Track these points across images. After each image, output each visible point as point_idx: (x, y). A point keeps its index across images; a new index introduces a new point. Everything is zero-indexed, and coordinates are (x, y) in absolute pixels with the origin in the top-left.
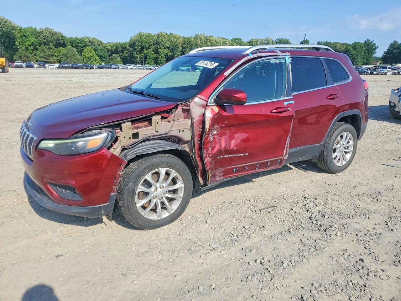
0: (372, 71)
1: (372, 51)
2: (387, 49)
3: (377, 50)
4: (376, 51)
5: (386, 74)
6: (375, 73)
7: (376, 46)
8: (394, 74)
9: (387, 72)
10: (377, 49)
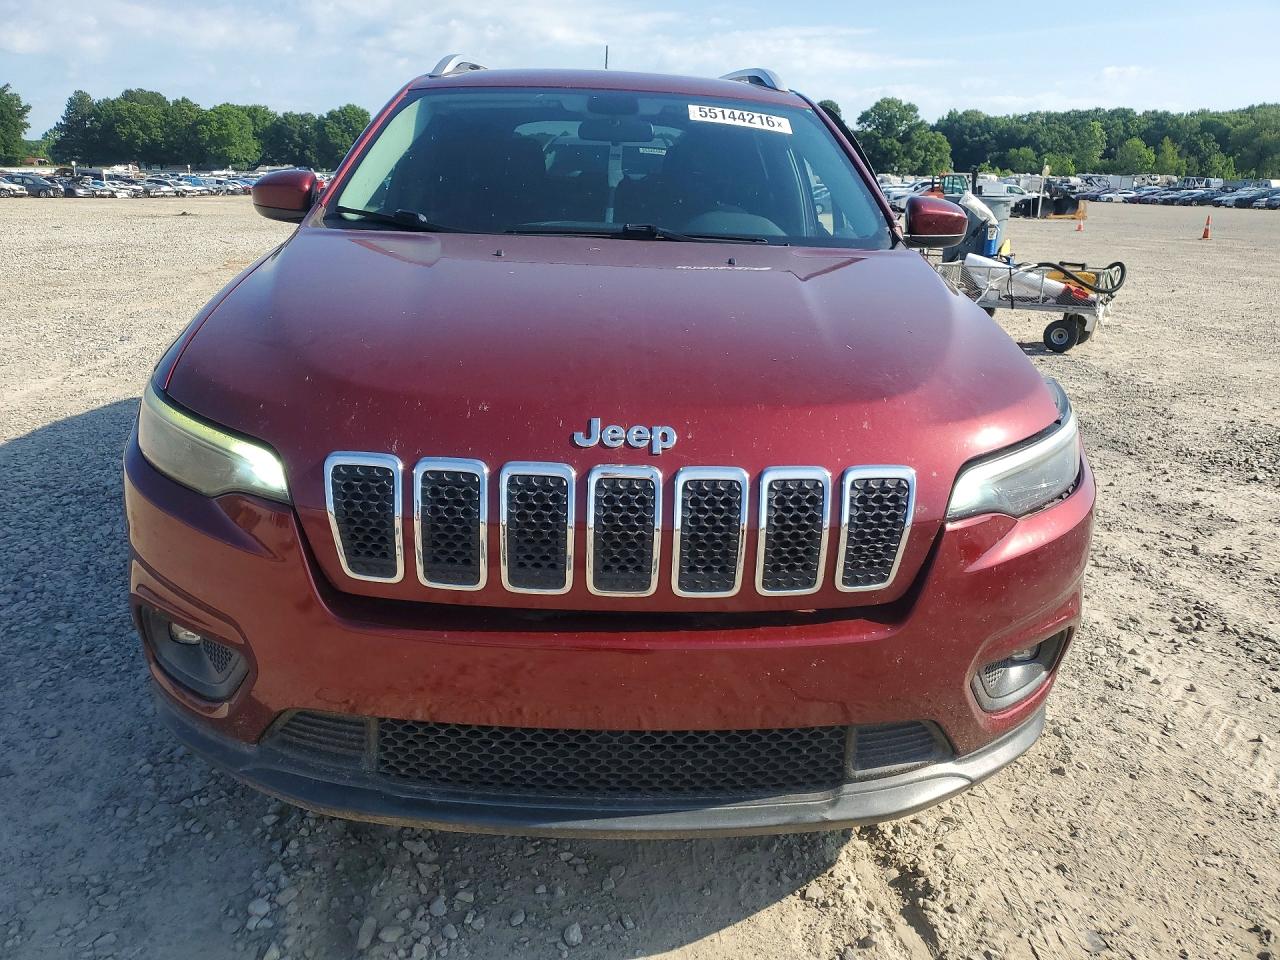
0: (71, 186)
1: (14, 119)
2: (63, 118)
3: (29, 118)
4: (26, 120)
5: (113, 195)
6: (81, 191)
7: (23, 105)
8: (136, 196)
9: (115, 190)
10: (27, 114)
